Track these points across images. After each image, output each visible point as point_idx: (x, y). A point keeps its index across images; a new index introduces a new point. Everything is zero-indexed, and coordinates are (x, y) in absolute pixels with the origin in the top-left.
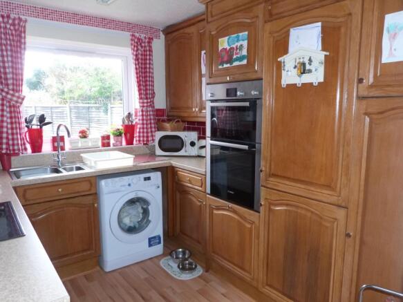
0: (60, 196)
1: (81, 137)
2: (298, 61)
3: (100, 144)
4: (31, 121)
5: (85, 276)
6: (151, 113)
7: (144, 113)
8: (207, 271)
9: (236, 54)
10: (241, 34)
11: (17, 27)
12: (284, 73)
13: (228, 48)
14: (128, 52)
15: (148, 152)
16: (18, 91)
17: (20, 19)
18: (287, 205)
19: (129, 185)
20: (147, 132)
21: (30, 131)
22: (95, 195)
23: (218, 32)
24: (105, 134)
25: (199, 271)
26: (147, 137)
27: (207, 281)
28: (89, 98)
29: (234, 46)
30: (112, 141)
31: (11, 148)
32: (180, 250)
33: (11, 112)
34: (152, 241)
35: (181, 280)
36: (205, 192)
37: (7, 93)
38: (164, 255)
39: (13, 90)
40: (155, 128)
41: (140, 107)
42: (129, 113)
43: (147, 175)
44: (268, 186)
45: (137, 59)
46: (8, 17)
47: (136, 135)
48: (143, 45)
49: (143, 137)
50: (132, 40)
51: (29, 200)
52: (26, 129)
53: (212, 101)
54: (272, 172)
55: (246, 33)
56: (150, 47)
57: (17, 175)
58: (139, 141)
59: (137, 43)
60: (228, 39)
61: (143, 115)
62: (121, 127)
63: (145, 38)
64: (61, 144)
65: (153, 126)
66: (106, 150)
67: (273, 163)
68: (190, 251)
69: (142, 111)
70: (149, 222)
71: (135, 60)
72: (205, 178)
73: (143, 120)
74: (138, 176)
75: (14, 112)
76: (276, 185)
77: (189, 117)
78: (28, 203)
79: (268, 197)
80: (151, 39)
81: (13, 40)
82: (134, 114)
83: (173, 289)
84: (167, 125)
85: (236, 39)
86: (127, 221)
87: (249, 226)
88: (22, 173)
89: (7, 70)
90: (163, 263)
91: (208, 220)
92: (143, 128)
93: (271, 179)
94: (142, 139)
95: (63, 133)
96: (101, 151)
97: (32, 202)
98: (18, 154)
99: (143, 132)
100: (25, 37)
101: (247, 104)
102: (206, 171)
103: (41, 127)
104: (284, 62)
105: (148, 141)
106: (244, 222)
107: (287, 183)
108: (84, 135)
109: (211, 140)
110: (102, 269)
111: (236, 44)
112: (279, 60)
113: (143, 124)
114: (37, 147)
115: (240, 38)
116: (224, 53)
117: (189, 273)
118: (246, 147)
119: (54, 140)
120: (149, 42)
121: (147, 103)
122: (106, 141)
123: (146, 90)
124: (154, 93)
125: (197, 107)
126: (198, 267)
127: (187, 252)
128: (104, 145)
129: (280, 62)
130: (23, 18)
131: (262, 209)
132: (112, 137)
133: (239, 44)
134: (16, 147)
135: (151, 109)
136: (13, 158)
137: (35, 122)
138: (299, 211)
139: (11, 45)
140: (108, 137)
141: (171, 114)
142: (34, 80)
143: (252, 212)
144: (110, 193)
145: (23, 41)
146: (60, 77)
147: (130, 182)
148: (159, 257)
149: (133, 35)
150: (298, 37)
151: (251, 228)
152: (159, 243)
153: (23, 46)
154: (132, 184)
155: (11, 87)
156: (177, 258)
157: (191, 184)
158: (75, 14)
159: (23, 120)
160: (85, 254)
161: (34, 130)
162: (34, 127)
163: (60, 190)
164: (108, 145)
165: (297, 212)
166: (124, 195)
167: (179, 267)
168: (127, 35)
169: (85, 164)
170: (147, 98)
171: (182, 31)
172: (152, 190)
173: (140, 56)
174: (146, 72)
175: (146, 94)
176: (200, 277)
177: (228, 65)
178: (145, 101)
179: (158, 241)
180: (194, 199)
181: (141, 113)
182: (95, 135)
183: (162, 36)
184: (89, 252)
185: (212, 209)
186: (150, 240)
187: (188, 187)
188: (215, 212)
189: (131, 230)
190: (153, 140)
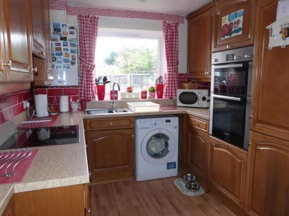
0: (110, 127)
1: (127, 91)
2: (283, 27)
3: (140, 96)
4: (99, 80)
5: (124, 182)
6: (175, 76)
7: (170, 76)
8: (207, 192)
9: (234, 27)
10: (238, 12)
11: (93, 23)
12: (271, 38)
13: (229, 23)
14: (161, 34)
15: (172, 103)
16: (91, 62)
17: (95, 18)
18: (270, 146)
19: (155, 124)
20: (172, 90)
21: (98, 87)
22: (133, 129)
23: (221, 13)
24: (143, 90)
25: (202, 192)
26: (172, 93)
27: (206, 200)
28: (142, 69)
29: (233, 21)
30: (148, 95)
31: (86, 96)
32: (189, 175)
33: (87, 74)
34: (170, 166)
35: (187, 196)
36: (208, 133)
37: (86, 63)
38: (178, 177)
39: (89, 61)
40: (177, 87)
41: (168, 71)
42: (160, 77)
43: (168, 119)
44: (256, 130)
45: (166, 39)
46: (88, 17)
47: (164, 91)
48: (171, 28)
49: (169, 93)
50: (164, 25)
51: (93, 128)
52: (96, 85)
53: (215, 65)
54: (259, 118)
55: (243, 10)
56: (176, 29)
57: (89, 112)
58: (166, 95)
59: (167, 27)
60: (229, 17)
61: (169, 78)
62: (154, 86)
63: (173, 23)
64: (115, 95)
65: (176, 85)
66: (143, 101)
67: (259, 111)
68: (196, 176)
69: (169, 75)
70: (168, 152)
71: (165, 39)
72: (209, 123)
73: (169, 81)
74: (162, 119)
75: (89, 74)
76: (261, 130)
77: (202, 79)
78: (92, 130)
79: (255, 139)
80: (177, 24)
81: (90, 31)
82: (164, 77)
83: (180, 200)
84: (186, 85)
85: (234, 16)
86: (154, 149)
87: (239, 161)
88: (92, 112)
89: (86, 49)
90: (176, 182)
91: (209, 155)
92: (169, 87)
93: (258, 125)
94: (168, 94)
95: (116, 88)
96: (140, 101)
97: (94, 129)
98: (90, 100)
99: (169, 90)
100: (97, 29)
101: (241, 65)
102: (209, 118)
103: (104, 84)
104: (271, 29)
105: (172, 96)
106: (236, 158)
107: (271, 128)
108: (130, 90)
109: (214, 94)
110: (135, 178)
111: (235, 19)
112: (267, 28)
113: (169, 84)
114: (101, 97)
115: (238, 15)
116: (225, 28)
117: (193, 192)
118: (239, 99)
119: (111, 92)
120: (176, 26)
121: (173, 69)
122: (145, 95)
123: (172, 60)
124: (178, 62)
125: (208, 71)
126: (201, 188)
127: (194, 177)
128: (142, 98)
129: (268, 30)
130: (96, 16)
131: (250, 148)
132: (148, 92)
133: (236, 20)
134: (89, 96)
135: (175, 73)
136: (87, 103)
137: (101, 81)
138: (280, 151)
139: (89, 34)
140: (145, 92)
141: (189, 77)
142: (110, 58)
143: (242, 150)
144: (142, 128)
145: (96, 30)
146: (126, 57)
147: (156, 122)
148: (174, 178)
149: (164, 22)
150: (284, 7)
151: (241, 163)
152: (175, 167)
153: (95, 34)
154: (157, 124)
155: (88, 59)
156: (187, 179)
157: (199, 127)
158: (127, 11)
159: (94, 79)
160: (124, 167)
161: (100, 86)
162: (100, 84)
163: (111, 123)
164: (145, 97)
165: (278, 152)
166: (152, 131)
167: (186, 186)
168: (161, 22)
169: (129, 109)
170: (172, 66)
171: (199, 16)
172: (172, 129)
173: (169, 36)
174: (172, 48)
175: (172, 63)
176: (201, 196)
177: (228, 37)
178: (171, 67)
179: (174, 166)
180: (201, 139)
181: (168, 76)
182: (138, 91)
183: (186, 21)
184: (127, 166)
185: (212, 147)
186: (168, 164)
187: (196, 129)
188: (215, 148)
189: (156, 156)
190: (176, 95)
